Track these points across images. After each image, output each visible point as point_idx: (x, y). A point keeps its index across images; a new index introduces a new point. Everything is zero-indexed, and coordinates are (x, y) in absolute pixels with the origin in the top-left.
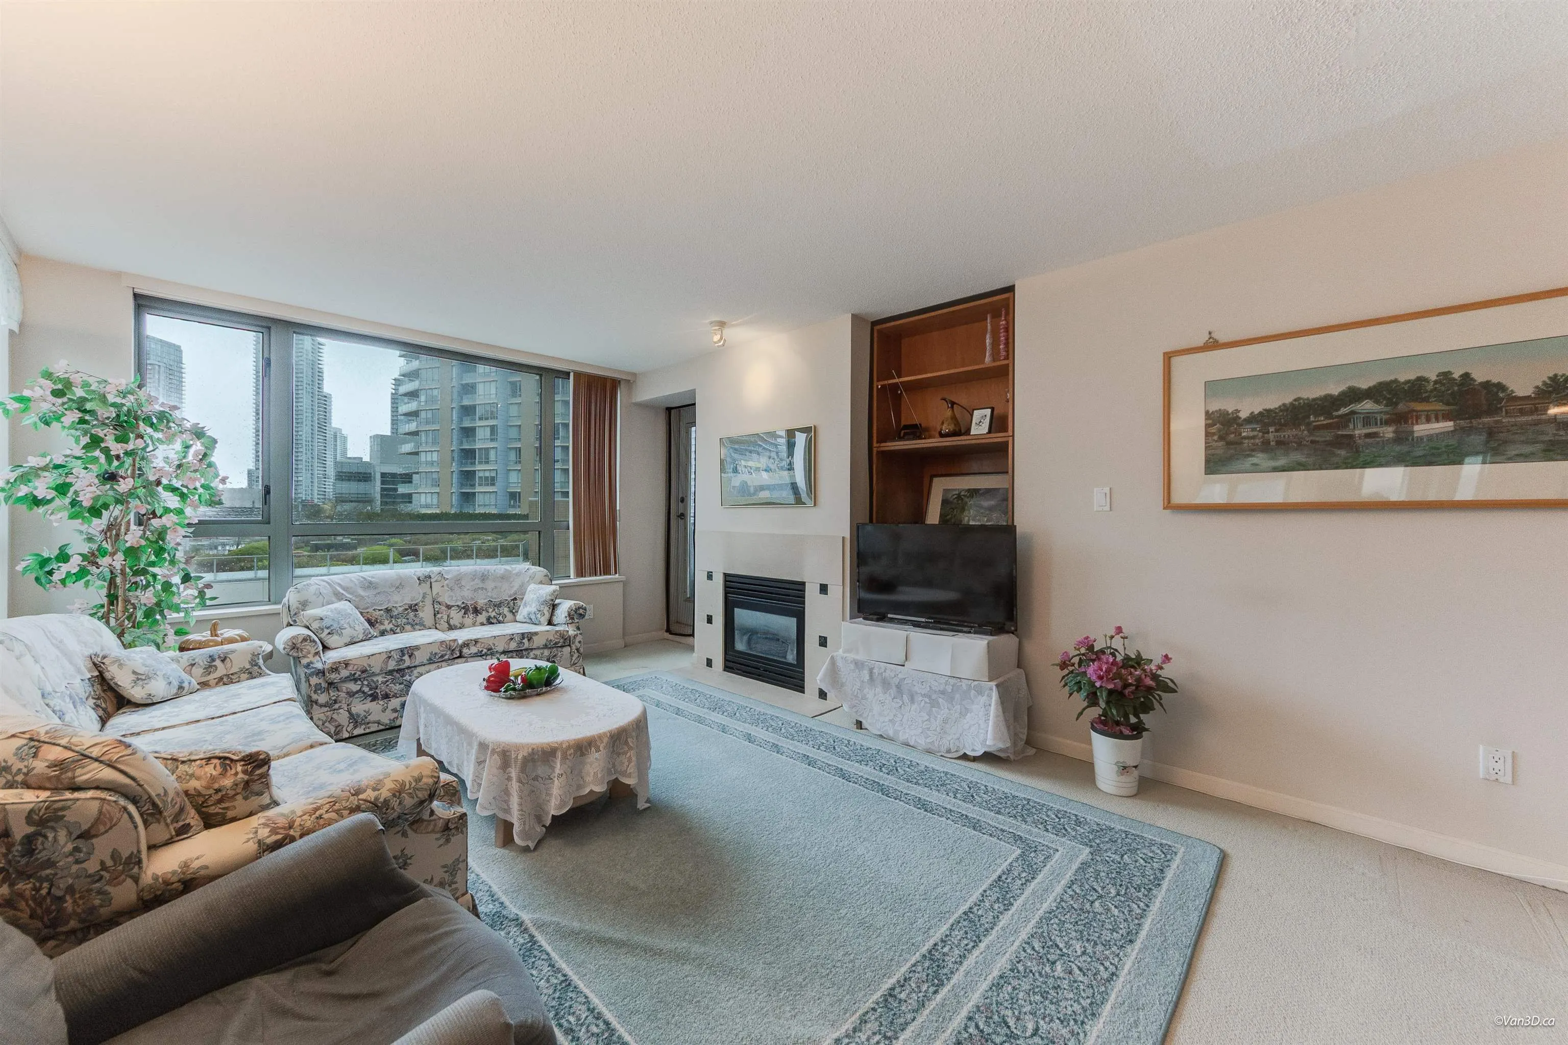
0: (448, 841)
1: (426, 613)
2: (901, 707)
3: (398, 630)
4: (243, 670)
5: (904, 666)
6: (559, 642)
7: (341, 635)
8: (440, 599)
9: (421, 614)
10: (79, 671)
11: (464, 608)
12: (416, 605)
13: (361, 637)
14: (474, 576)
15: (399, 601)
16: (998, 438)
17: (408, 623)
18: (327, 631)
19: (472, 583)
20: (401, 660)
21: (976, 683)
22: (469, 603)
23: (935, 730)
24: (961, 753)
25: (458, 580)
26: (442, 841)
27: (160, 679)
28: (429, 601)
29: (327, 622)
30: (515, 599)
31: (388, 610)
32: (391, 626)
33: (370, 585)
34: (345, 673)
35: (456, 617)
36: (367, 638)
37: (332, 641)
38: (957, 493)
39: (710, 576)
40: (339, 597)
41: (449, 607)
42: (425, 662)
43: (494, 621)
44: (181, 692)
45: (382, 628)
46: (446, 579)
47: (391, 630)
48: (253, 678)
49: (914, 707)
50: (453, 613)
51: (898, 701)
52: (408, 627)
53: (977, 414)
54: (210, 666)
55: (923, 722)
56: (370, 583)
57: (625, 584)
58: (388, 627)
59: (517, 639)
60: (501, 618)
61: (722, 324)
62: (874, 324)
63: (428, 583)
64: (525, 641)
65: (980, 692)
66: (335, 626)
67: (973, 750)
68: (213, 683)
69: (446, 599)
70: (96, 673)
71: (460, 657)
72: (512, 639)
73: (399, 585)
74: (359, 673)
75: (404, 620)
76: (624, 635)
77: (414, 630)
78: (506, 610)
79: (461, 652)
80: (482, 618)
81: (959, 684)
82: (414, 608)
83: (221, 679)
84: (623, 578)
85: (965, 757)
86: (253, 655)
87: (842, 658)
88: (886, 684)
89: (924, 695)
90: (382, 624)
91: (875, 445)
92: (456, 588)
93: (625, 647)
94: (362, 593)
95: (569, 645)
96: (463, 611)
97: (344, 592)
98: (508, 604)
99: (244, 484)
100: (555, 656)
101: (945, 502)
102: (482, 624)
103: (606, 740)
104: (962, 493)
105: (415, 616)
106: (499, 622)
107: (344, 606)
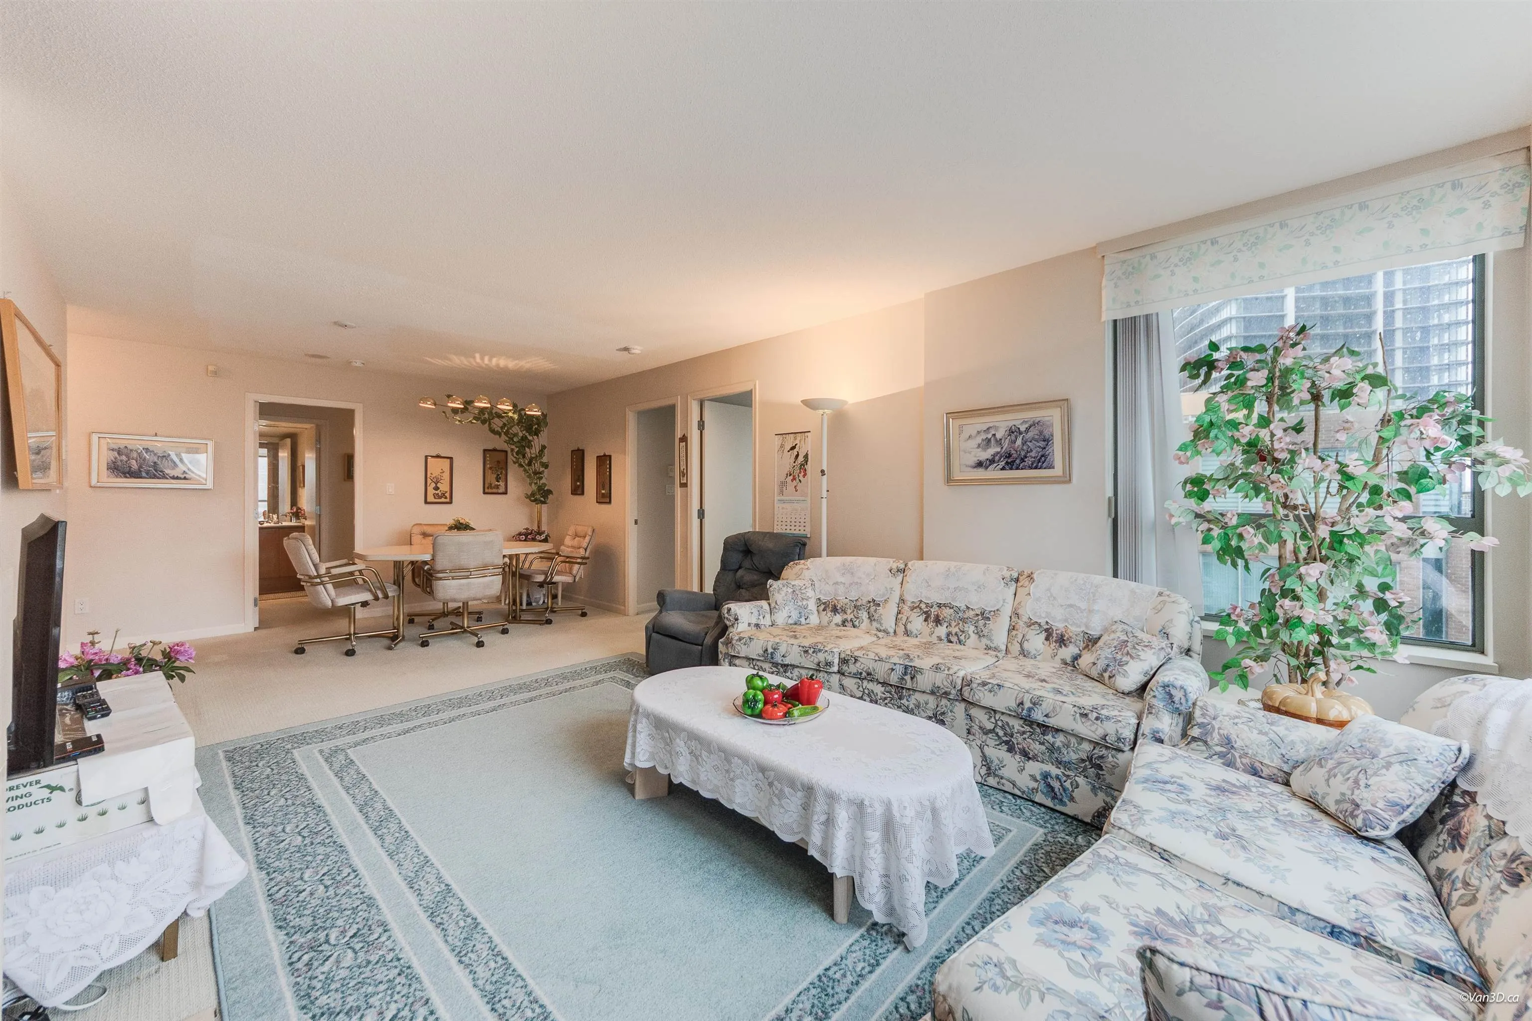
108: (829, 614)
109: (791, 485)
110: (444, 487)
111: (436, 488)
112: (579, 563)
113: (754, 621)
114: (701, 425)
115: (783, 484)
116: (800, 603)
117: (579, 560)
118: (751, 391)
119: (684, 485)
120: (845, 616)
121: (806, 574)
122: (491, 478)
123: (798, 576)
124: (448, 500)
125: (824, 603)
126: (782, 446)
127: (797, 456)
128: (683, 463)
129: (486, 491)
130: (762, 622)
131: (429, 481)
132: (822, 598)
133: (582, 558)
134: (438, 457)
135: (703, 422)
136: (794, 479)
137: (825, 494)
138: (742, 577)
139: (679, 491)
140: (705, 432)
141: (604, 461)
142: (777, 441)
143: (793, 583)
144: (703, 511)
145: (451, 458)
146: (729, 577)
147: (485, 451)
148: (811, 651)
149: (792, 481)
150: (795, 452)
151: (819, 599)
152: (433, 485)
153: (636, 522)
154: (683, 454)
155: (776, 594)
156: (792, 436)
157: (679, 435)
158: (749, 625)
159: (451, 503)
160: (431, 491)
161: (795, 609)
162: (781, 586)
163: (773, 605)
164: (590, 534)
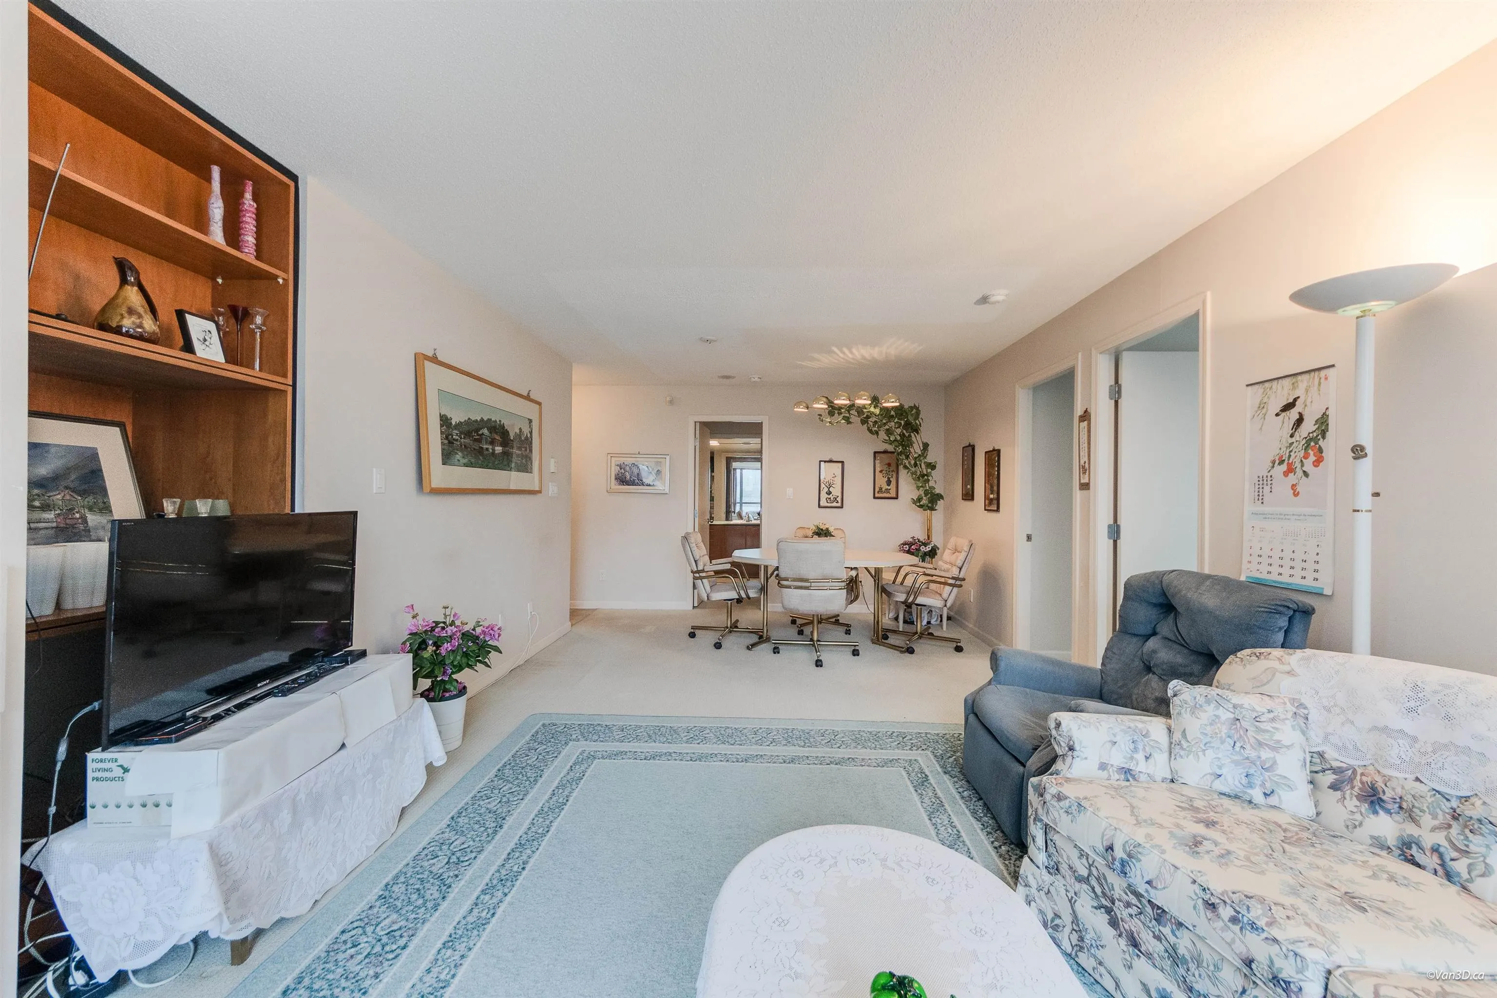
108: (1352, 803)
109: (1282, 484)
110: (836, 491)
111: (829, 493)
112: (950, 585)
113: (1117, 759)
114: (1116, 392)
115: (1263, 483)
116: (1250, 752)
117: (951, 581)
118: (1197, 314)
119: (1085, 486)
120: (1411, 830)
121: (1286, 685)
122: (882, 481)
123: (1259, 687)
124: (839, 505)
125: (1335, 771)
126: (1262, 406)
127: (1300, 421)
128: (1084, 453)
129: (877, 495)
130: (1141, 766)
131: (823, 486)
132: (1331, 754)
133: (953, 578)
134: (831, 461)
135: (1120, 387)
136: (1290, 470)
137: (1365, 500)
138: (1154, 652)
139: (1078, 495)
140: (1122, 403)
141: (994, 458)
142: (1253, 396)
143: (1236, 700)
144: (1118, 527)
145: (842, 462)
146: (1131, 646)
147: (875, 453)
148: (1226, 912)
149: (1286, 474)
150: (1293, 414)
151: (1321, 755)
152: (826, 490)
153: (1029, 538)
154: (1084, 438)
155: (1186, 716)
156: (1288, 380)
157: (1079, 411)
158: (1103, 767)
159: (842, 507)
160: (824, 496)
161: (1236, 763)
162: (1201, 700)
163: (1177, 736)
164: (966, 548)
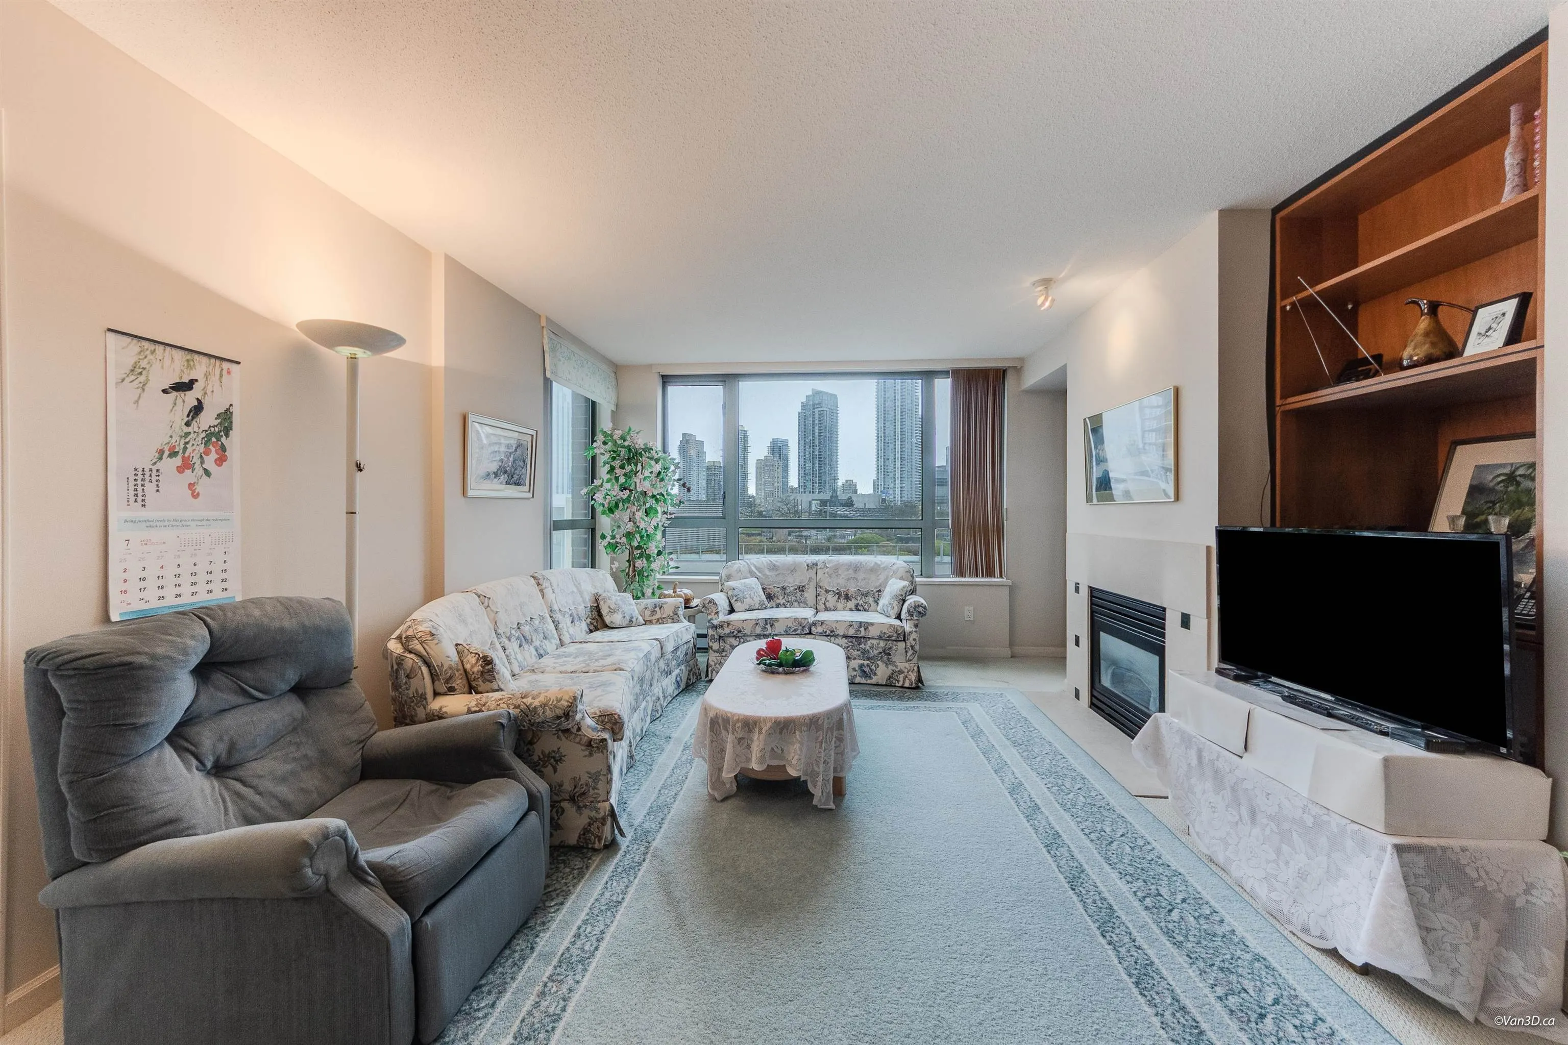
0: (591, 755)
1: (809, 595)
2: (1237, 823)
3: (788, 605)
4: (670, 617)
5: (1242, 757)
6: (893, 636)
7: (743, 602)
8: (821, 584)
9: (806, 594)
10: (584, 602)
11: (838, 593)
12: (804, 586)
13: (757, 606)
14: (849, 566)
15: (792, 582)
16: (1519, 353)
17: (796, 601)
18: (735, 598)
19: (846, 573)
20: (764, 628)
21: (1356, 827)
22: (842, 590)
23: (1285, 884)
24: (1329, 946)
25: (837, 568)
26: (587, 753)
27: (620, 613)
28: (813, 584)
29: (735, 593)
30: (879, 591)
31: (784, 588)
32: (784, 601)
33: (773, 567)
34: (727, 630)
35: (832, 600)
36: (763, 607)
37: (737, 606)
38: (1507, 470)
39: (1077, 590)
40: (752, 574)
41: (827, 591)
42: (783, 633)
43: (861, 608)
44: (630, 624)
45: (778, 601)
46: (827, 567)
47: (784, 604)
48: (674, 622)
49: (1256, 831)
50: (830, 596)
51: (1234, 813)
52: (796, 604)
53: (1484, 315)
54: (654, 611)
55: (1268, 862)
56: (774, 565)
57: (1012, 589)
58: (782, 601)
59: (856, 626)
60: (866, 607)
61: (1047, 283)
62: (1276, 210)
63: (815, 570)
64: (862, 629)
65: (1363, 845)
66: (741, 595)
67: (1348, 950)
68: (654, 621)
69: (825, 584)
70: (596, 605)
71: (810, 633)
72: (851, 626)
73: (793, 569)
74: (736, 632)
75: (794, 598)
76: (1011, 644)
77: (800, 606)
78: (871, 600)
79: (810, 630)
80: (851, 604)
81: (1325, 818)
82: (801, 589)
83: (658, 620)
84: (1009, 582)
85: (1333, 953)
86: (675, 607)
87: (1167, 723)
88: (1218, 776)
89: (1271, 818)
90: (778, 599)
91: (1278, 402)
92: (834, 575)
93: (1012, 657)
94: (768, 573)
95: (904, 640)
96: (837, 596)
97: (756, 571)
98: (874, 594)
99: (871, 491)
100: (890, 648)
101: (1475, 490)
102: (851, 610)
103: (769, 724)
104: (1521, 472)
105: (801, 595)
106: (865, 610)
107: (752, 581)
